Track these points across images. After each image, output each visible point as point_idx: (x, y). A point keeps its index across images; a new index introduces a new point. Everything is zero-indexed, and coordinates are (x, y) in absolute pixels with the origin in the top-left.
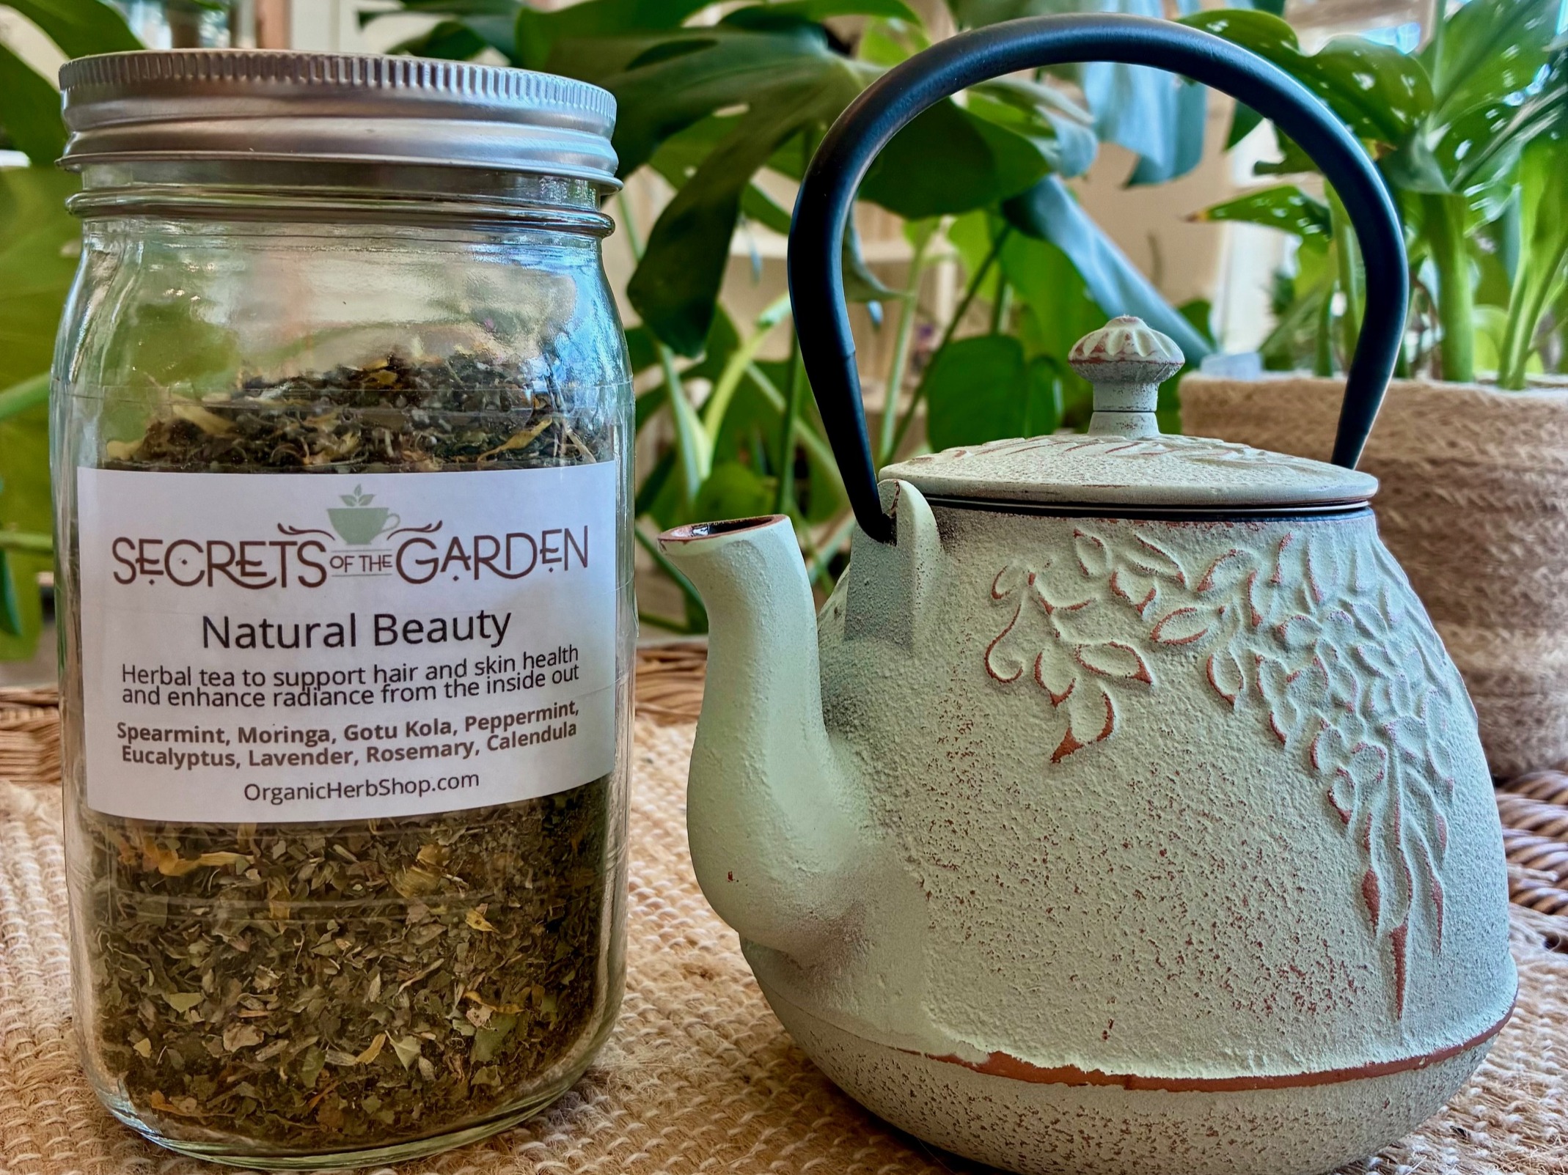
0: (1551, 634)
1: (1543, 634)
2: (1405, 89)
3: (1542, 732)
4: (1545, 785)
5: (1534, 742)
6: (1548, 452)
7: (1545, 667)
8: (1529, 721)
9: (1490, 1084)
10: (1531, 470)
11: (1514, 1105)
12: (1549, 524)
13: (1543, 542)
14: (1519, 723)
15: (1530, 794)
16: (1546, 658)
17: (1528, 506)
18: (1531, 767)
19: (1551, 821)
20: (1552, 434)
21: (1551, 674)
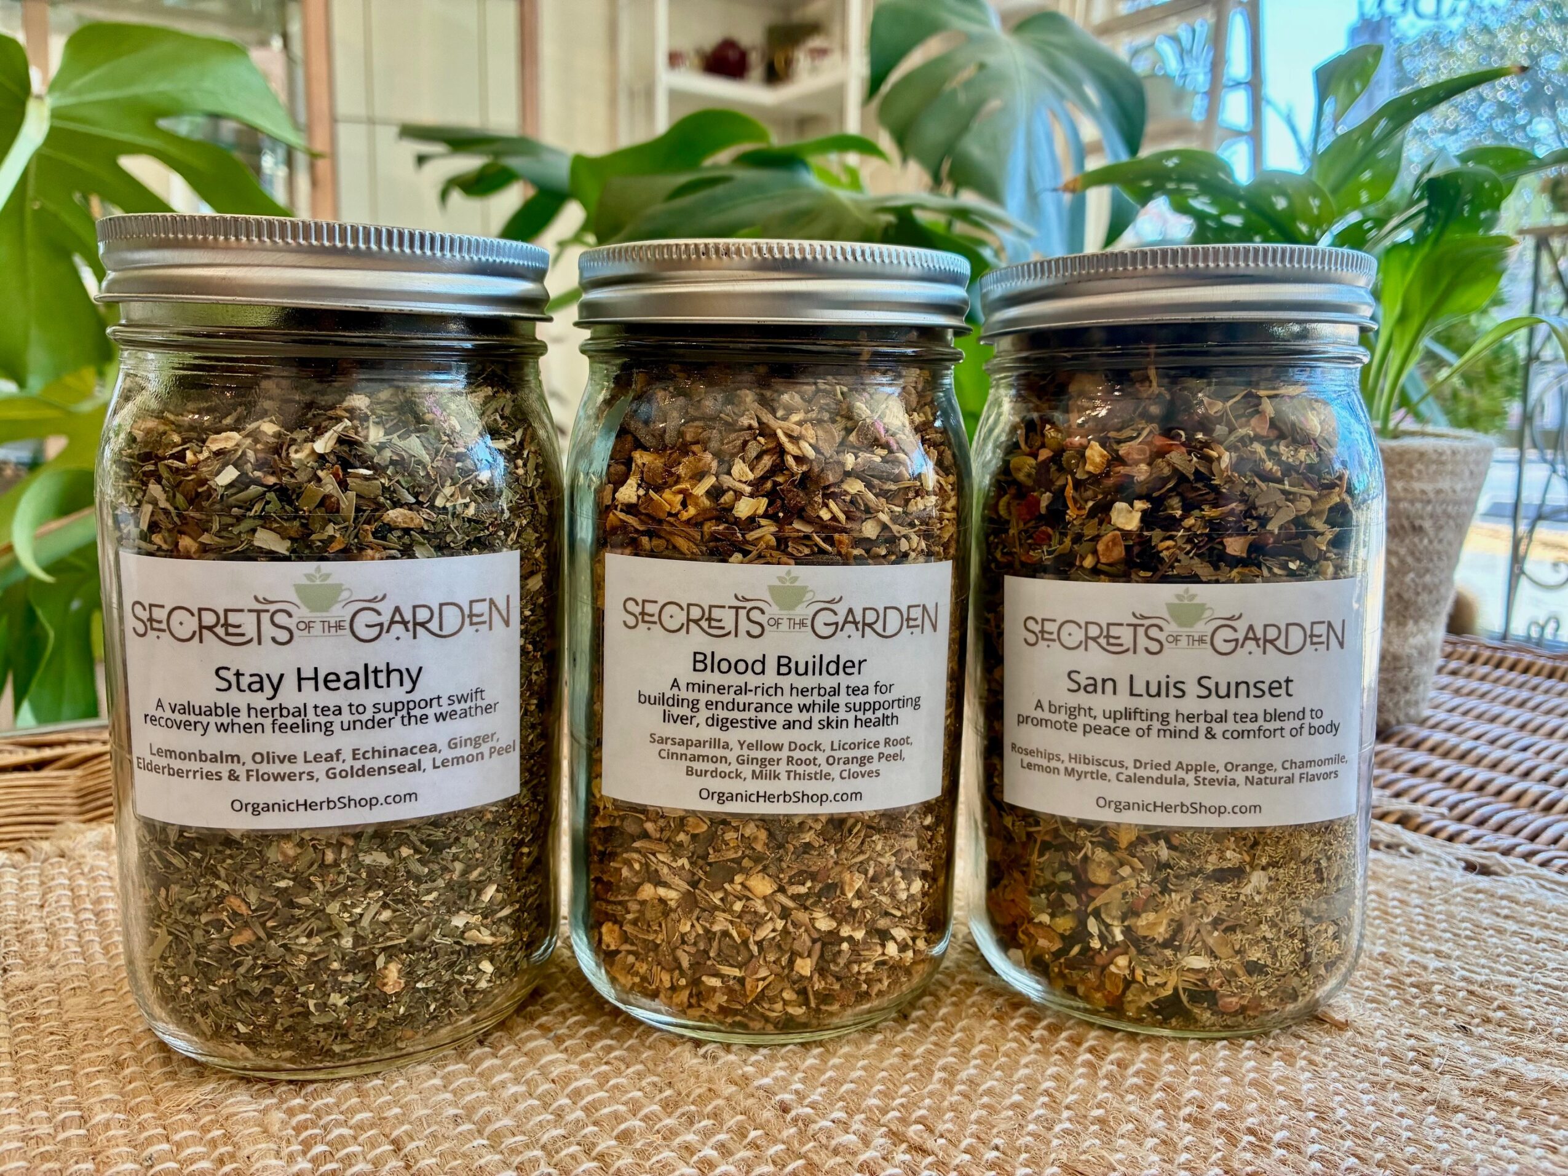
0: (1416, 622)
1: (1411, 623)
2: (1311, 208)
3: (1408, 697)
4: (1409, 736)
5: (1402, 703)
6: (1417, 486)
7: (1411, 647)
8: (1399, 689)
9: (1471, 988)
10: (1405, 499)
11: (1496, 1004)
12: (1416, 540)
13: (1412, 553)
14: (1392, 691)
15: (1400, 743)
16: (1412, 641)
17: (1402, 527)
18: (1399, 722)
19: (1424, 765)
20: (1420, 472)
21: (1415, 653)
